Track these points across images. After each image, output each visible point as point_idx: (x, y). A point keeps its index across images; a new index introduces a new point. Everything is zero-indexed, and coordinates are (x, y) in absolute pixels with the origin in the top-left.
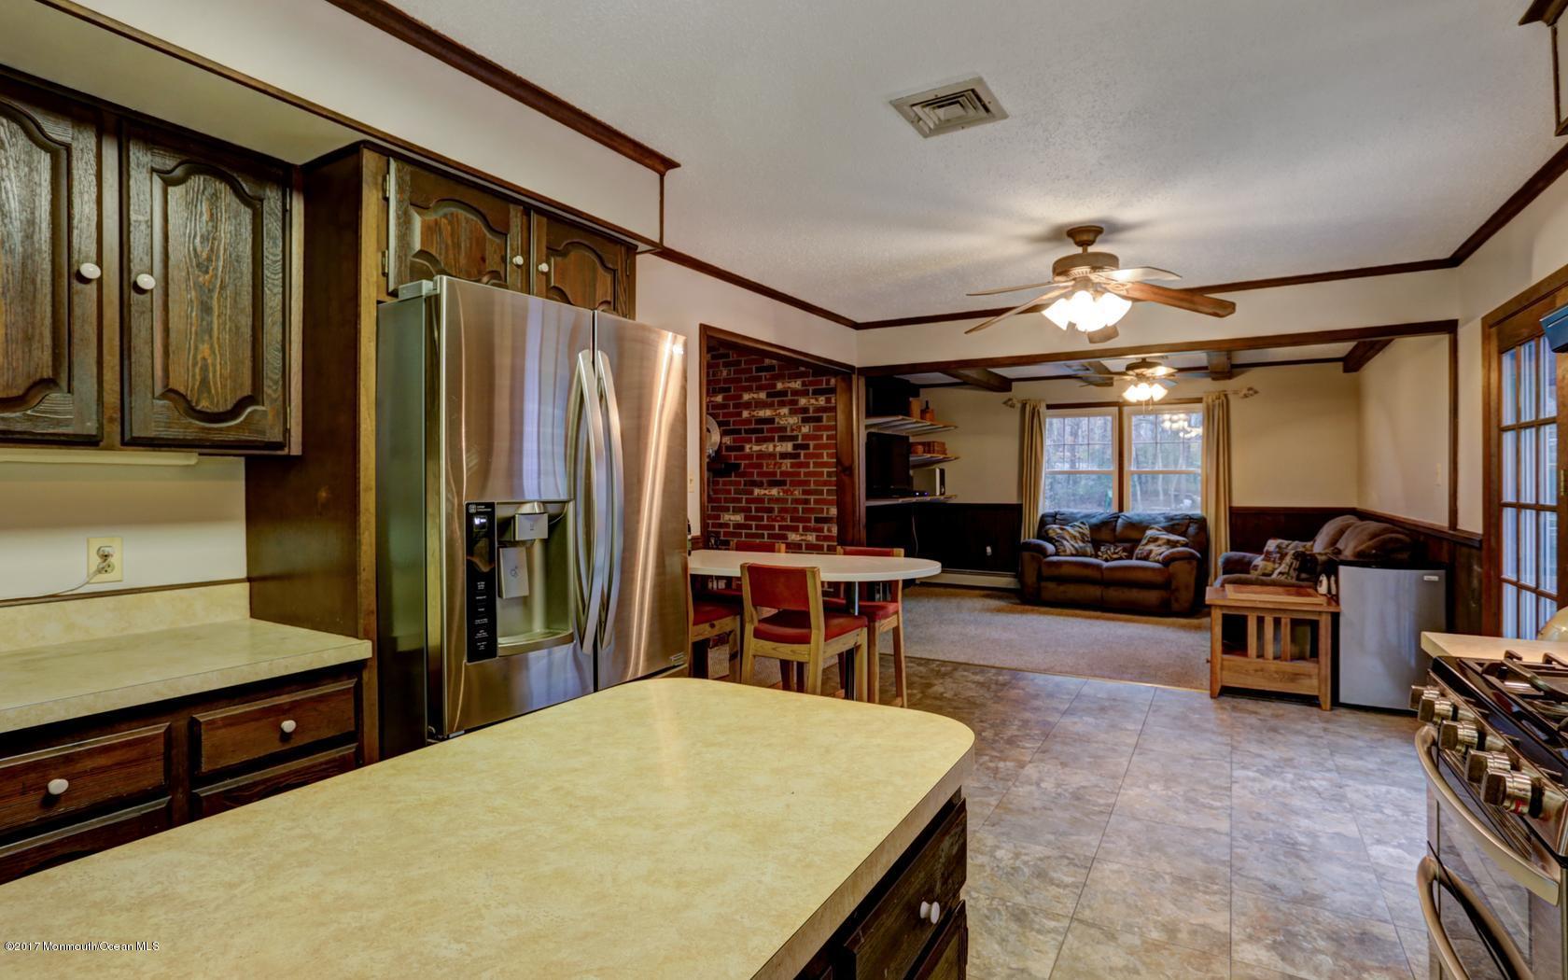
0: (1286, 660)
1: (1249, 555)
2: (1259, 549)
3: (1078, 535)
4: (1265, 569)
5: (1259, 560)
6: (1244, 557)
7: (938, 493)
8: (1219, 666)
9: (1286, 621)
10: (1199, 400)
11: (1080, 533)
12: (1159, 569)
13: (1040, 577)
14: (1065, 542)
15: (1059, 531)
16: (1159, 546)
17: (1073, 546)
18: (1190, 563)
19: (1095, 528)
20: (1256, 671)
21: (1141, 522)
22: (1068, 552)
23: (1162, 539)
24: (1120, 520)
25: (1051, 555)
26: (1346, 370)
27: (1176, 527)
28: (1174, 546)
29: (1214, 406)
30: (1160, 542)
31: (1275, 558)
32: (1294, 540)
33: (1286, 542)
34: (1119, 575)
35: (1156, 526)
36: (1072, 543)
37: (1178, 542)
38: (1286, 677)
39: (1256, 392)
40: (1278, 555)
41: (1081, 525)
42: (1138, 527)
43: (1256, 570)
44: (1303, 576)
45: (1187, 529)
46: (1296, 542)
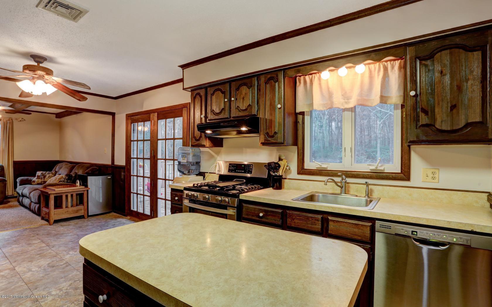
0: (75, 207)
1: (29, 178)
2: (34, 176)
4: (38, 182)
5: (34, 179)
6: (28, 178)
8: (53, 214)
9: (75, 195)
20: (66, 212)
26: (57, 117)
31: (42, 178)
32: (47, 171)
33: (44, 172)
38: (75, 212)
40: (43, 177)
43: (34, 182)
44: (69, 181)
46: (48, 172)
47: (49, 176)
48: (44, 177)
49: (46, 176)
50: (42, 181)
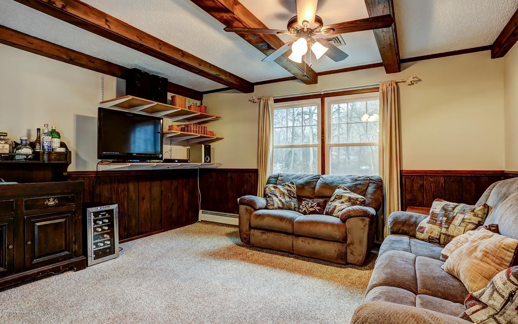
1: (415, 215)
3: (286, 192)
4: (432, 233)
5: (424, 221)
6: (411, 217)
7: (203, 161)
10: (376, 89)
11: (288, 190)
12: (338, 225)
13: (251, 228)
14: (275, 198)
15: (273, 189)
16: (342, 203)
17: (280, 201)
18: (364, 220)
19: (301, 187)
21: (333, 183)
22: (276, 206)
23: (345, 197)
24: (319, 181)
25: (260, 209)
26: (494, 56)
27: (358, 186)
28: (354, 204)
29: (387, 92)
30: (343, 200)
31: (441, 221)
32: (459, 201)
33: (452, 204)
34: (305, 229)
35: (342, 186)
36: (280, 198)
37: (357, 199)
39: (420, 80)
40: (445, 219)
41: (290, 185)
42: (330, 187)
43: (422, 232)
45: (367, 188)
46: (462, 205)
47: (463, 220)
48: (446, 222)
49: (453, 218)
50: (441, 233)
